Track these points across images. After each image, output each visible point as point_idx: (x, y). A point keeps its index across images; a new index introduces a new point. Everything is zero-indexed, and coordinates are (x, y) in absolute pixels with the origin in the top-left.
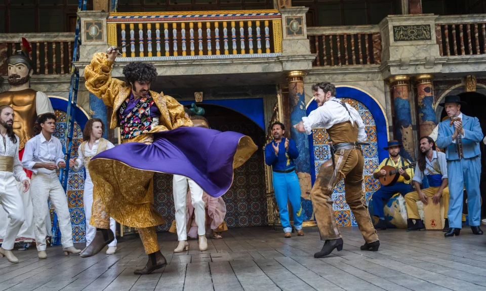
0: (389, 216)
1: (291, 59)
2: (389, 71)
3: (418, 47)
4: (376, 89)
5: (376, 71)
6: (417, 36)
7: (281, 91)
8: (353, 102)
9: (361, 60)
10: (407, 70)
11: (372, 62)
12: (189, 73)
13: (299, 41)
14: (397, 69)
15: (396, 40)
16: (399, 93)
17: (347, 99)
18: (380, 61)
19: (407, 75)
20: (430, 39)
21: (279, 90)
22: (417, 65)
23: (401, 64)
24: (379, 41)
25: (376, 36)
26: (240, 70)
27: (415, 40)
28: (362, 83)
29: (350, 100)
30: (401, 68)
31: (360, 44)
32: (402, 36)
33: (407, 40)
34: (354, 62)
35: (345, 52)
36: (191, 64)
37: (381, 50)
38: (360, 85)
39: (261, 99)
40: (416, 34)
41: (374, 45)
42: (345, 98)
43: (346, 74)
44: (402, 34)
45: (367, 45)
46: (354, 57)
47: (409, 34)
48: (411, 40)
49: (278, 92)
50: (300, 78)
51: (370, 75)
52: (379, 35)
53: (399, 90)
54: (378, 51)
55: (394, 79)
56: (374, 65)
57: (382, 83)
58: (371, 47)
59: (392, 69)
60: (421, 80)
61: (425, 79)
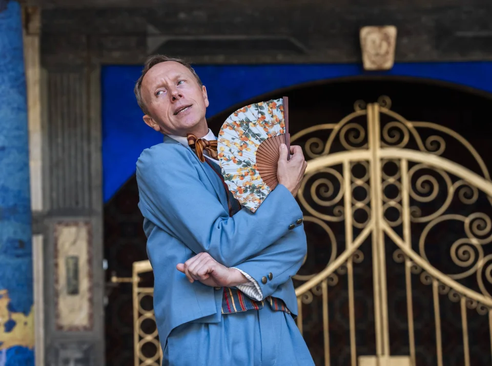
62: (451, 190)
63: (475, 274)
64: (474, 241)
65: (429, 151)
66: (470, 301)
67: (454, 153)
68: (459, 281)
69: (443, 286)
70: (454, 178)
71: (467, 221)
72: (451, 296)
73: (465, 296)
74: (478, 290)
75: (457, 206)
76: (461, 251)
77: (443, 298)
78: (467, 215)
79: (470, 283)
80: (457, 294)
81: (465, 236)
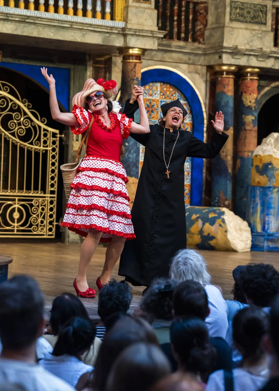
0: (210, 235)
1: (138, 34)
2: (220, 57)
3: (254, 32)
4: (197, 76)
5: (200, 52)
6: (252, 18)
7: (91, 62)
8: (171, 90)
9: (183, 35)
10: (239, 60)
11: (194, 40)
12: (19, 32)
13: (147, 11)
14: (230, 57)
15: (231, 20)
16: (224, 87)
17: (165, 85)
18: (203, 40)
19: (237, 66)
20: (265, 24)
21: (89, 61)
22: (250, 55)
23: (235, 52)
24: (205, 14)
25: (202, 5)
26: (77, 38)
27: (250, 22)
28: (184, 66)
29: (168, 86)
30: (235, 57)
31: (183, 13)
32: (238, 15)
33: (242, 22)
34: (175, 36)
35: (166, 22)
36: (24, 20)
37: (205, 25)
38: (181, 69)
39: (69, 70)
40: (252, 15)
41: (199, 18)
42: (164, 83)
43: (166, 51)
44: (239, 13)
45: (191, 17)
46: (176, 30)
47: (245, 14)
48: (246, 22)
49: (88, 63)
50: (138, 57)
51: (192, 57)
52: (205, 5)
53: (224, 83)
54: (202, 26)
55: (220, 68)
56: (196, 44)
57: (204, 70)
58: (195, 20)
59: (225, 56)
60: (247, 73)
61: (252, 74)
62: (10, 104)
63: (15, 132)
64: (15, 121)
65: (4, 91)
66: (13, 140)
67: (12, 92)
68: (10, 134)
69: (5, 135)
70: (11, 100)
71: (14, 114)
72: (7, 138)
73: (11, 138)
74: (15, 137)
75: (11, 110)
76: (11, 124)
77: (5, 139)
78: (14, 113)
79: (13, 134)
80: (9, 138)
81: (13, 120)
